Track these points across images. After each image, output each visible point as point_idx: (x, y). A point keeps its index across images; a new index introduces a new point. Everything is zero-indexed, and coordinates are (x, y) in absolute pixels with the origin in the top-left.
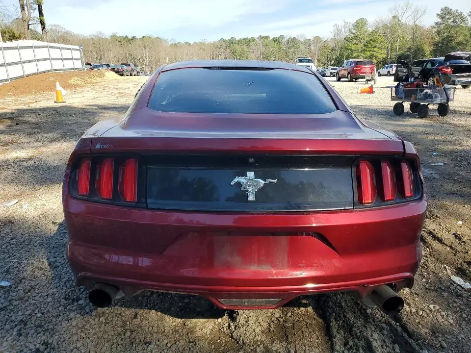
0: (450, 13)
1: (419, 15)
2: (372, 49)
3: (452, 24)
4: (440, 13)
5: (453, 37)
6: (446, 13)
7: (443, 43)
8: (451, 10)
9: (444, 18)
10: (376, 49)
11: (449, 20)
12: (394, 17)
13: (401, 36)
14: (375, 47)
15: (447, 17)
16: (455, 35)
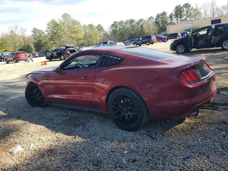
0: (37, 30)
1: (24, 31)
2: (5, 47)
3: (39, 35)
4: (33, 30)
5: (41, 40)
6: (35, 31)
7: (38, 43)
8: (37, 29)
9: (35, 32)
10: (7, 47)
11: (37, 33)
12: (11, 32)
13: (18, 40)
14: (6, 46)
15: (36, 32)
16: (41, 39)
